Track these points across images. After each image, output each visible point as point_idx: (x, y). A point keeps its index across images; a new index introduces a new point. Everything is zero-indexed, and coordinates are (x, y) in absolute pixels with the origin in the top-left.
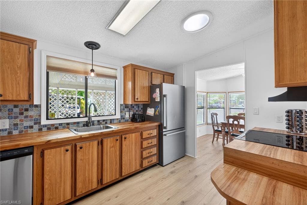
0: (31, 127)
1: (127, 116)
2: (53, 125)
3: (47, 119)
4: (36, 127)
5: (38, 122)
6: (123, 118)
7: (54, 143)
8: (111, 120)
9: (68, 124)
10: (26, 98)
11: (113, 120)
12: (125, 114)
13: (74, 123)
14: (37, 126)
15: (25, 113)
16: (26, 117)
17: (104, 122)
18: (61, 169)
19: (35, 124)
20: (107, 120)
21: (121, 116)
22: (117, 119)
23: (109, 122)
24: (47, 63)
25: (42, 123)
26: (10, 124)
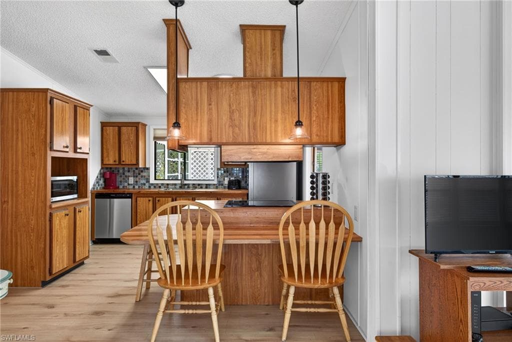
0: (145, 184)
1: (226, 182)
2: (157, 184)
3: (155, 179)
4: (147, 185)
5: (148, 181)
6: (220, 184)
7: (142, 194)
8: (207, 185)
9: (168, 184)
10: (135, 163)
11: (210, 185)
12: (224, 179)
13: (173, 184)
14: (148, 183)
15: (142, 174)
16: (142, 177)
17: (200, 187)
18: (146, 213)
19: (147, 182)
20: (202, 184)
21: (219, 182)
22: (214, 185)
23: (204, 186)
24: (154, 134)
25: (151, 182)
26: (134, 181)
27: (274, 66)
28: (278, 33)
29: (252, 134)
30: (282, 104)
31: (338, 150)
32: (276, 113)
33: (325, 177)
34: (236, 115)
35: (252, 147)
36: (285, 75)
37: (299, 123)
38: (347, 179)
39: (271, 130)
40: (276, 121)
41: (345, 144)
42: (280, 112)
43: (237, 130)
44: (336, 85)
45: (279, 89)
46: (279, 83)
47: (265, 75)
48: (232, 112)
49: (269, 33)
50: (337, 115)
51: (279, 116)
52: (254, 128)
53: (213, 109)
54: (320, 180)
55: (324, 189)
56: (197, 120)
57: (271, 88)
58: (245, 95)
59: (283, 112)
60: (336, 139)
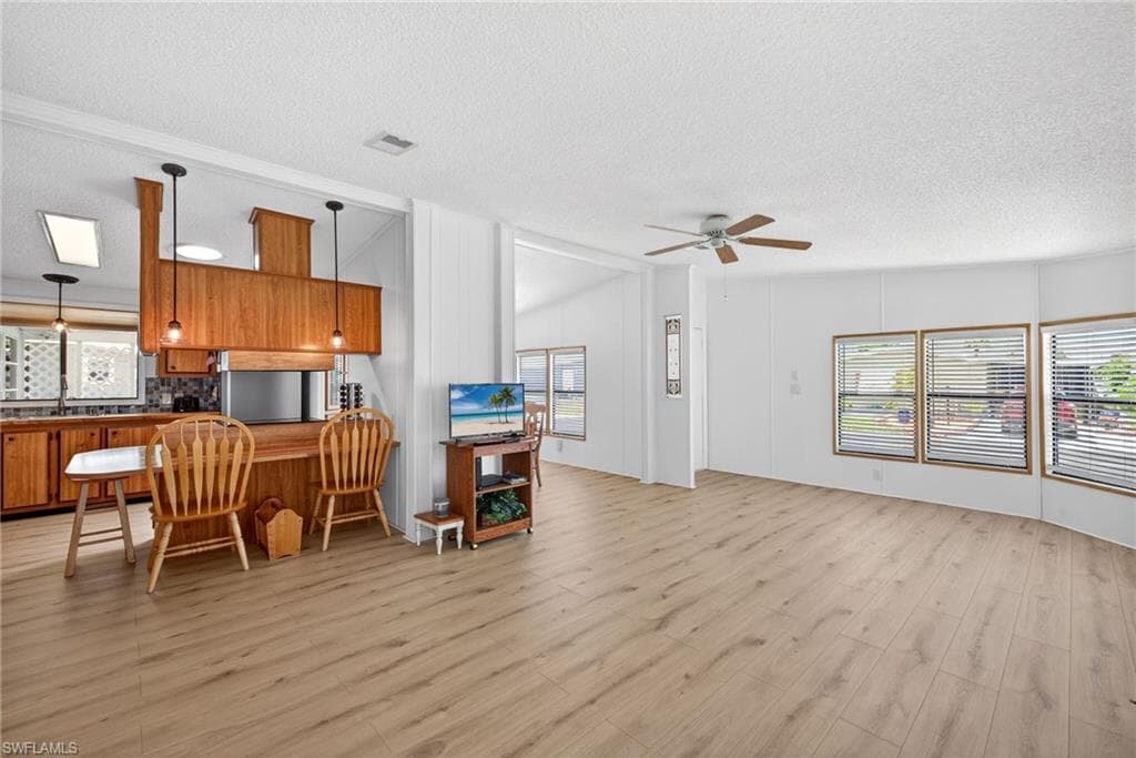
6: (153, 404)
21: (150, 401)
27: (300, 263)
28: (304, 227)
29: (271, 338)
30: (311, 307)
31: (371, 359)
32: (303, 316)
33: (358, 387)
34: (250, 315)
35: (271, 353)
36: (313, 276)
37: (337, 333)
38: (382, 390)
39: (297, 335)
40: (303, 325)
41: (379, 353)
42: (308, 314)
43: (250, 333)
44: (372, 294)
45: (307, 290)
46: (307, 283)
47: (289, 272)
48: (243, 311)
49: (293, 224)
50: (372, 324)
51: (307, 320)
52: (275, 332)
53: (216, 303)
54: (353, 391)
55: (357, 400)
56: (191, 316)
57: (296, 286)
58: (262, 291)
59: (312, 316)
60: (372, 349)
